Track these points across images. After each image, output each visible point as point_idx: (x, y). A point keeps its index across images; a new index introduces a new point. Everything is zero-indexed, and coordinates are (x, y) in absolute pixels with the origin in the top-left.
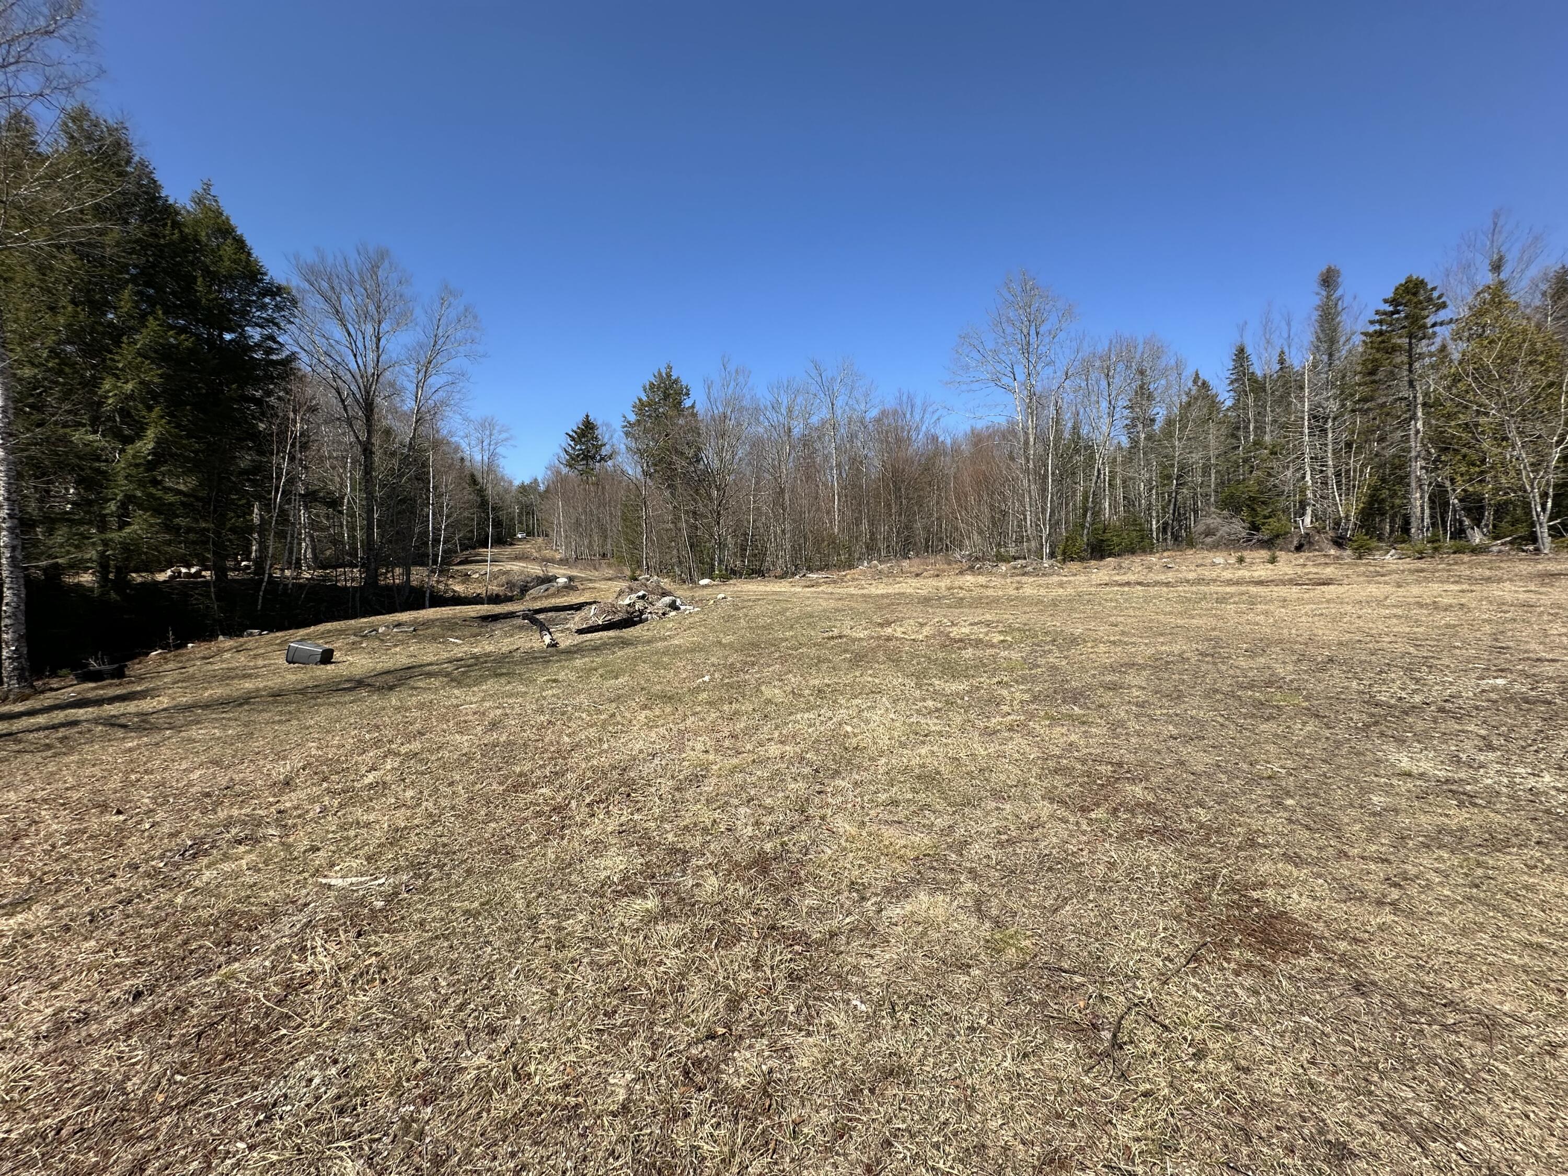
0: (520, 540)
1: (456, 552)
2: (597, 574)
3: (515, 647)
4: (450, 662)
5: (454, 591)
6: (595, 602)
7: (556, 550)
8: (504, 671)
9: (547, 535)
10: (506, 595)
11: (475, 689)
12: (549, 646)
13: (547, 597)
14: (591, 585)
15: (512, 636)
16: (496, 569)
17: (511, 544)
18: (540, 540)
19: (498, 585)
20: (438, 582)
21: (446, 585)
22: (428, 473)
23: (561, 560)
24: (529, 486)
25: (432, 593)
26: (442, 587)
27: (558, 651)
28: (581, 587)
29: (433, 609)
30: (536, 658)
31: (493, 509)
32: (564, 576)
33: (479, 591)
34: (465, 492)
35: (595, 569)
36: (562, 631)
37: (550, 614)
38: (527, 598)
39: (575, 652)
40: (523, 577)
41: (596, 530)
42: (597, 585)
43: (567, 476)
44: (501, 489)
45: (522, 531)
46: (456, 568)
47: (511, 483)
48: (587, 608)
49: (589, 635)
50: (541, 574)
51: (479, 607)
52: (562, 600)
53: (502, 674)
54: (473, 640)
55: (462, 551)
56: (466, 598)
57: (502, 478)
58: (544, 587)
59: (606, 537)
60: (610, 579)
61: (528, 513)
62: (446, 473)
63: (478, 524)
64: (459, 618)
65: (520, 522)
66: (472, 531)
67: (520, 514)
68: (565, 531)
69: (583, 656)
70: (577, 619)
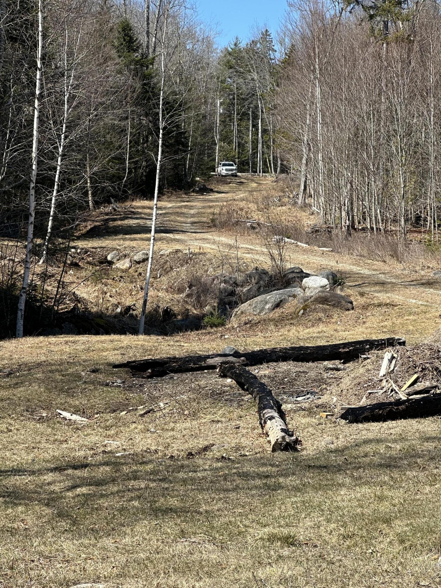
0: (223, 179)
1: (84, 207)
2: (398, 268)
3: (202, 443)
4: (59, 469)
5: (77, 299)
6: (391, 343)
7: (306, 206)
8: (174, 502)
9: (285, 170)
10: (186, 314)
11: (108, 542)
12: (277, 447)
13: (279, 322)
14: (383, 297)
15: (194, 415)
16: (167, 249)
17: (204, 190)
18: (269, 179)
19: (170, 289)
20: (45, 276)
21: (61, 284)
22: (33, 24)
23: (316, 231)
24: (251, 49)
25: (31, 302)
26: (51, 287)
27: (297, 462)
28: (358, 301)
29: (31, 341)
30: (245, 476)
31: (169, 106)
32: (320, 271)
33: (128, 302)
34: (111, 67)
35: (395, 255)
36: (310, 412)
37: (284, 366)
38: (234, 322)
39: (339, 469)
40: (225, 271)
41: (400, 158)
42: (396, 297)
43: (336, 24)
44: (186, 59)
45: (227, 158)
46: (81, 244)
47: (209, 43)
48: (372, 355)
49: (375, 426)
50: (266, 263)
51: (126, 340)
52: (314, 331)
53: (169, 511)
54: (110, 417)
55: (97, 204)
56: (100, 315)
57: (191, 35)
58: (273, 297)
59: (424, 174)
60: (429, 284)
61: (243, 116)
62: (71, 23)
63: (135, 143)
64: (83, 364)
65: (226, 138)
66: (120, 159)
67: (227, 119)
68: (327, 160)
69: (358, 481)
70: (346, 382)
